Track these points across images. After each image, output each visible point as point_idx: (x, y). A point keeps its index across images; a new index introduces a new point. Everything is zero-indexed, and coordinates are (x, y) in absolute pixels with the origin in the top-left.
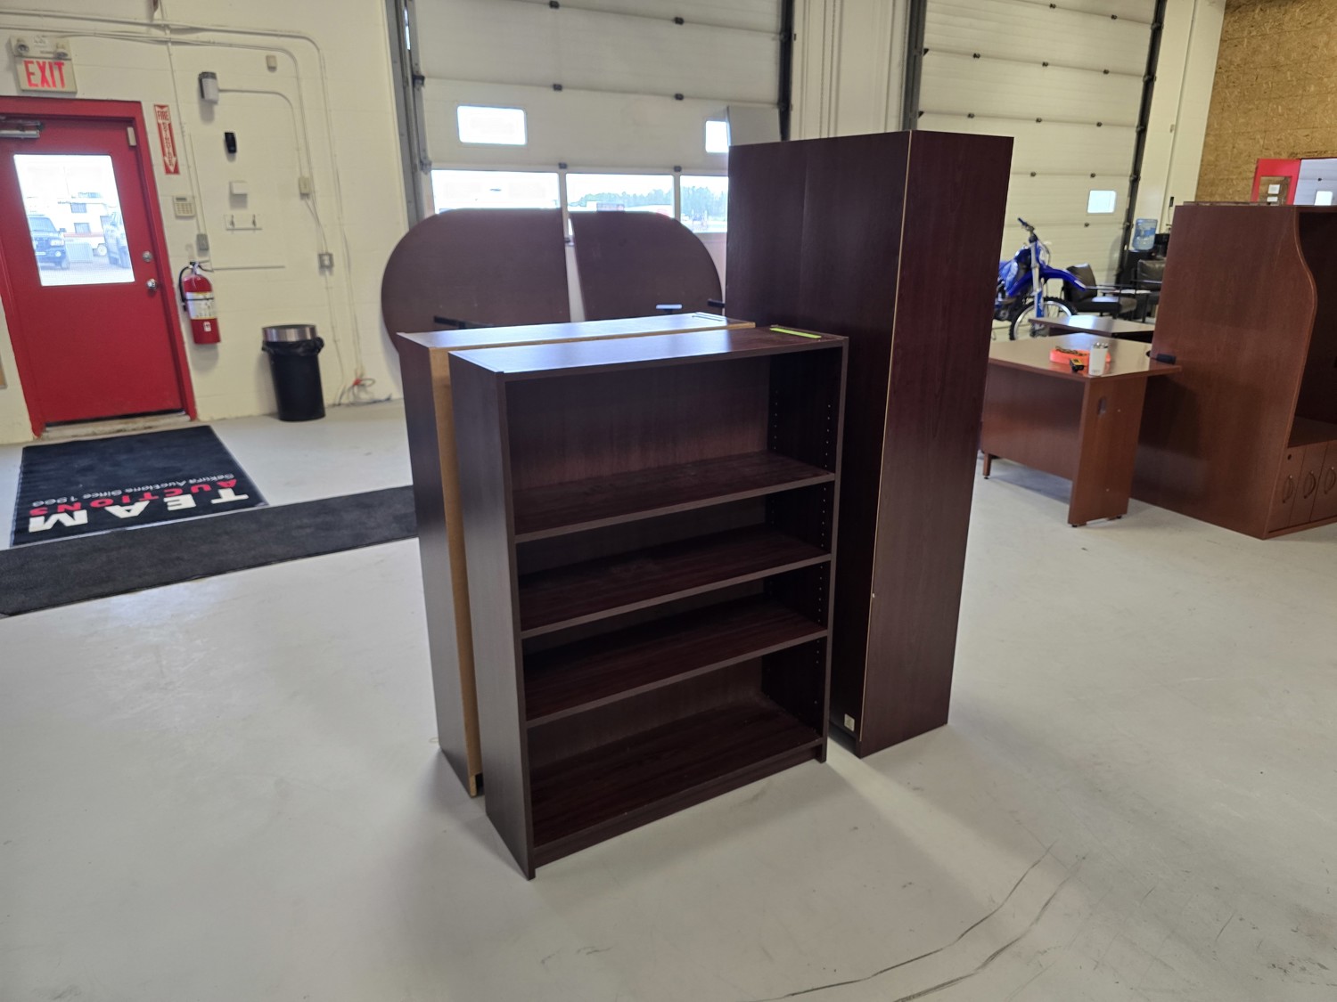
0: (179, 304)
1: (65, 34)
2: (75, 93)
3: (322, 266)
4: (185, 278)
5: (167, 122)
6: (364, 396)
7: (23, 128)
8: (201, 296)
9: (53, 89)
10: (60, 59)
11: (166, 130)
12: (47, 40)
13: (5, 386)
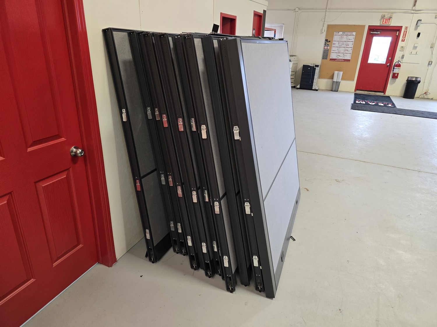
0: (392, 69)
1: (393, 13)
2: (390, 25)
3: (429, 64)
4: (396, 64)
5: (406, 30)
6: (426, 97)
7: (377, 32)
8: (398, 68)
9: (386, 24)
10: (390, 18)
12: (389, 14)
13: (353, 80)
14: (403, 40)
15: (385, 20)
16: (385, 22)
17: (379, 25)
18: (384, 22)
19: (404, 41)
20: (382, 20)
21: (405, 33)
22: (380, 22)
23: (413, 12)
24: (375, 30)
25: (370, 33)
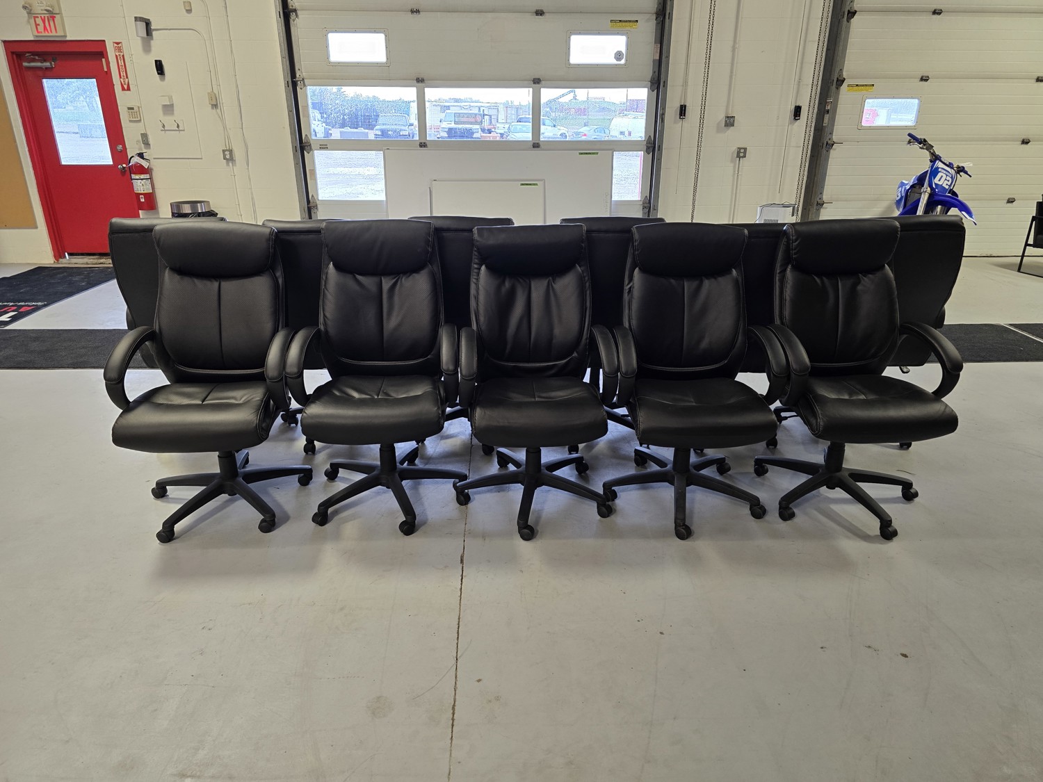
2: (66, 36)
3: (227, 159)
4: (131, 164)
5: (122, 54)
7: (45, 61)
8: (137, 177)
9: (51, 34)
11: (121, 58)
13: (36, 228)
14: (126, 87)
16: (45, 28)
17: (32, 39)
18: (41, 28)
19: (129, 89)
20: (33, 21)
21: (121, 63)
24: (27, 55)
25: (20, 65)
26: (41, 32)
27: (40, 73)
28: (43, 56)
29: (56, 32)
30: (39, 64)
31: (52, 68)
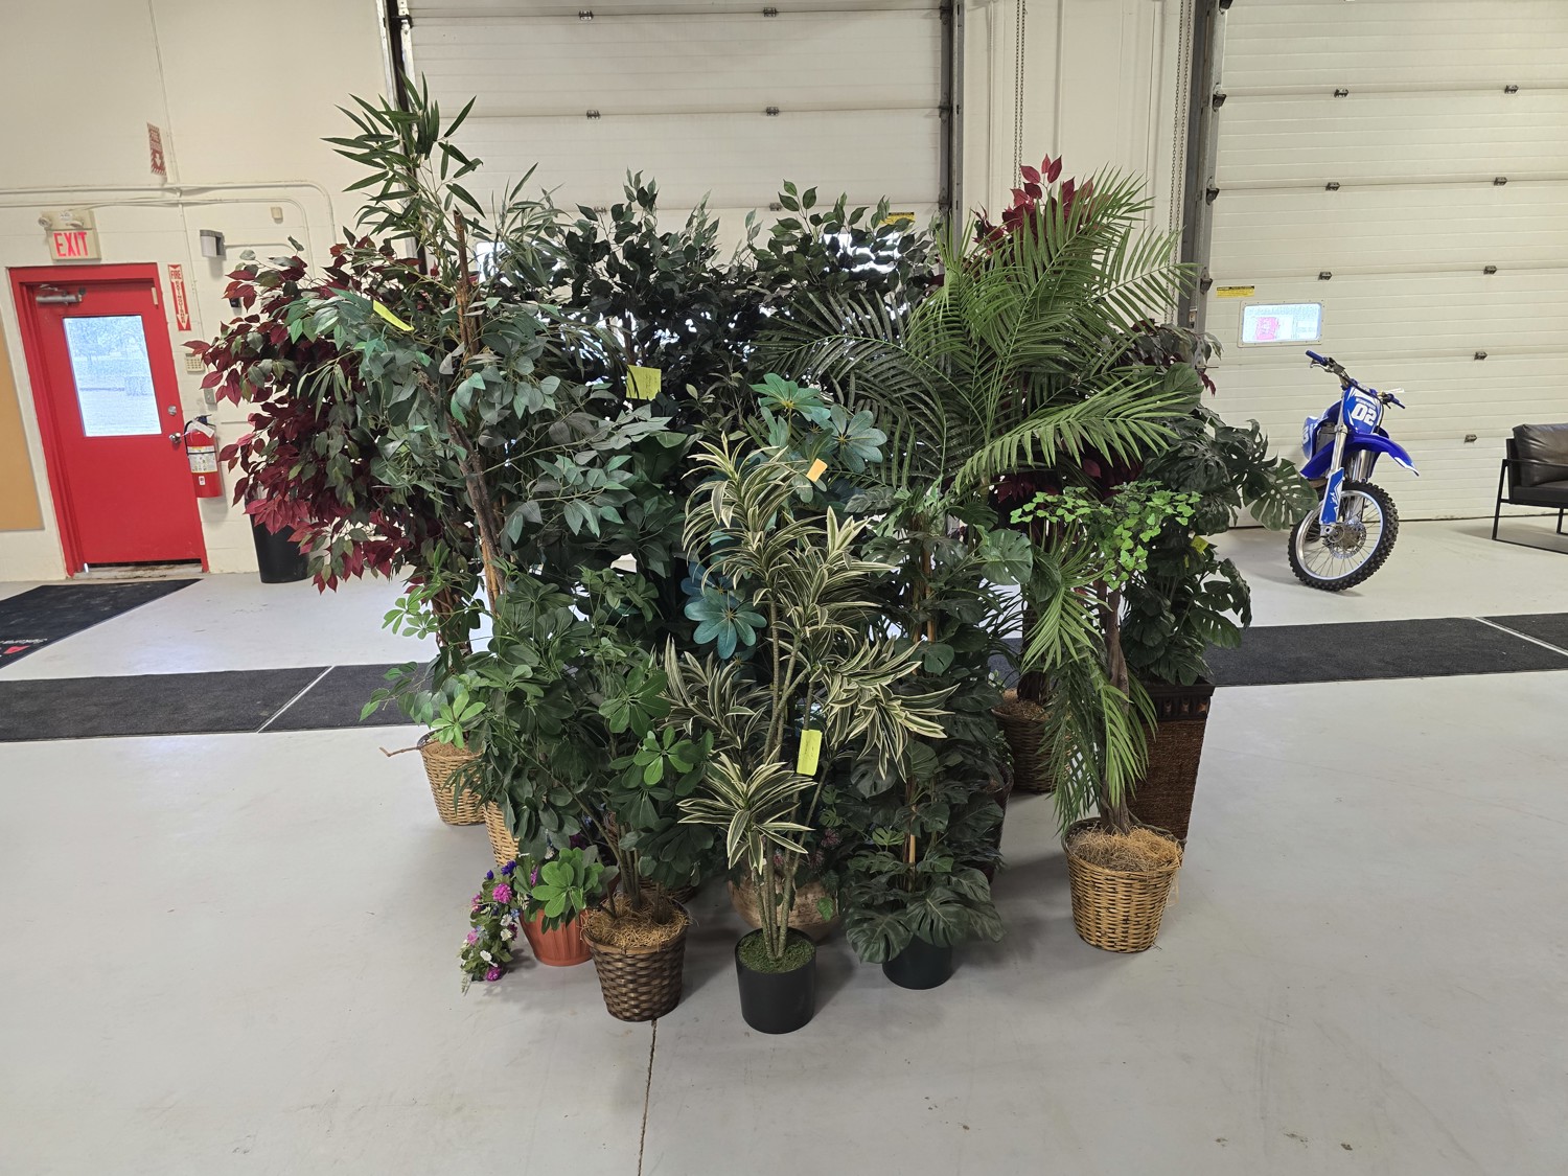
1: (91, 206)
2: (100, 259)
4: (186, 433)
5: (180, 281)
7: (69, 293)
8: (196, 450)
9: (77, 257)
10: (81, 232)
11: (179, 288)
12: (71, 213)
13: (43, 528)
14: (184, 325)
15: (62, 239)
16: (70, 248)
17: (51, 264)
18: (64, 249)
19: (188, 328)
20: (52, 240)
21: (179, 293)
22: (47, 247)
23: (170, 196)
24: (43, 286)
25: (32, 302)
26: (64, 255)
27: (60, 310)
28: (65, 287)
29: (86, 254)
30: (59, 298)
31: (78, 302)
